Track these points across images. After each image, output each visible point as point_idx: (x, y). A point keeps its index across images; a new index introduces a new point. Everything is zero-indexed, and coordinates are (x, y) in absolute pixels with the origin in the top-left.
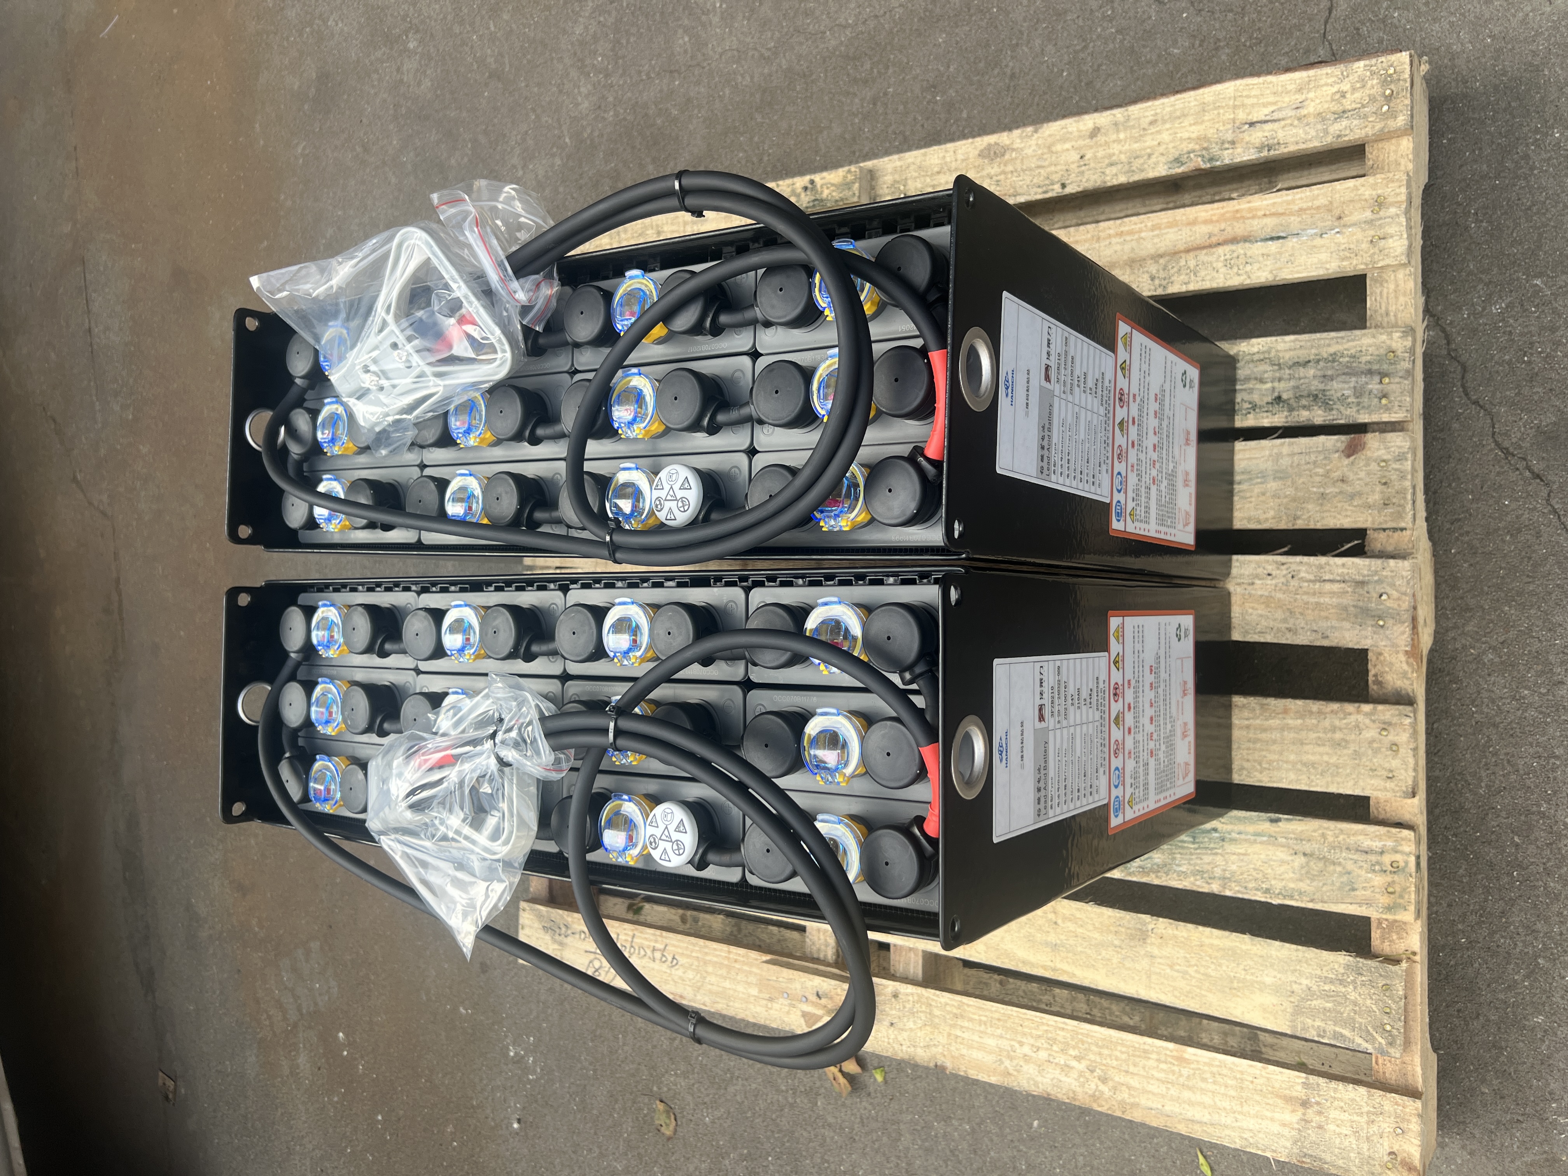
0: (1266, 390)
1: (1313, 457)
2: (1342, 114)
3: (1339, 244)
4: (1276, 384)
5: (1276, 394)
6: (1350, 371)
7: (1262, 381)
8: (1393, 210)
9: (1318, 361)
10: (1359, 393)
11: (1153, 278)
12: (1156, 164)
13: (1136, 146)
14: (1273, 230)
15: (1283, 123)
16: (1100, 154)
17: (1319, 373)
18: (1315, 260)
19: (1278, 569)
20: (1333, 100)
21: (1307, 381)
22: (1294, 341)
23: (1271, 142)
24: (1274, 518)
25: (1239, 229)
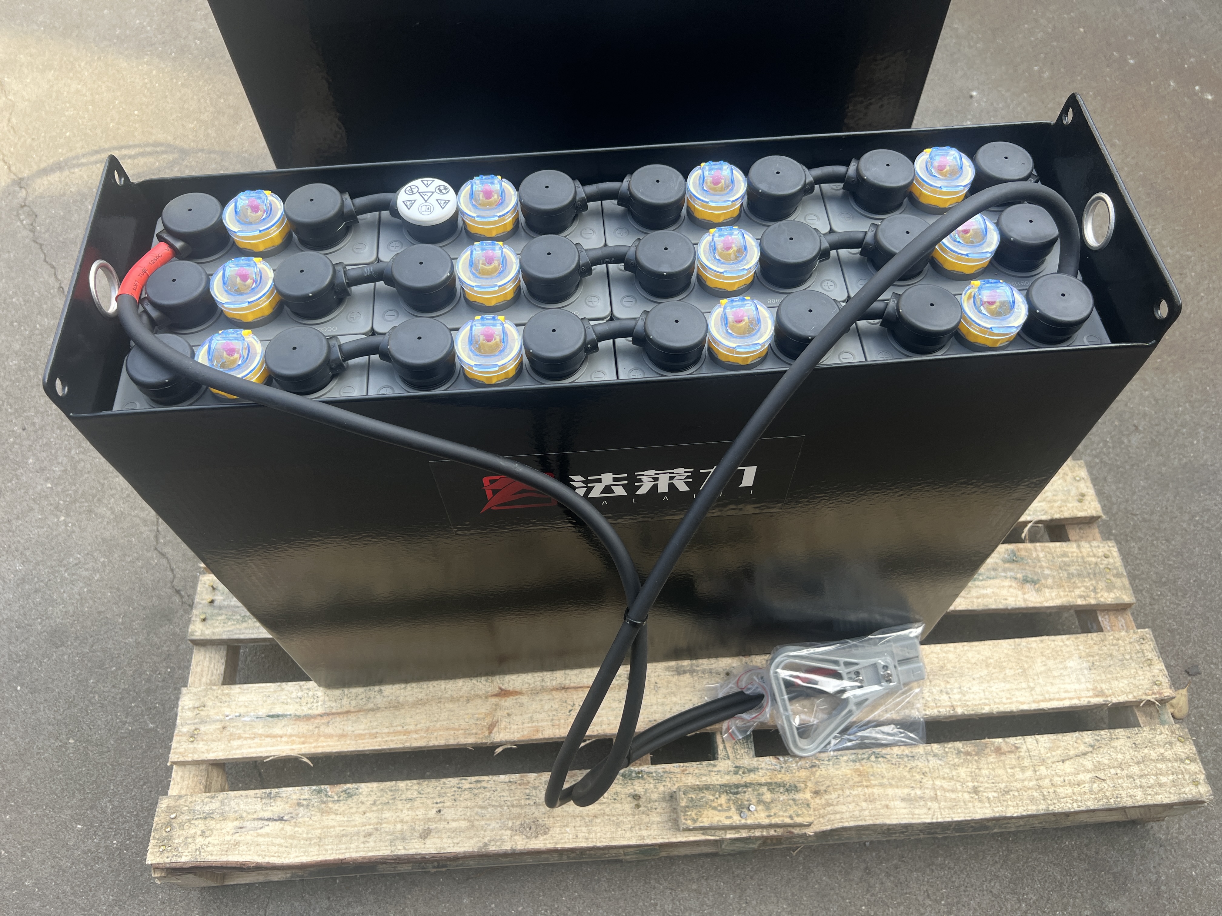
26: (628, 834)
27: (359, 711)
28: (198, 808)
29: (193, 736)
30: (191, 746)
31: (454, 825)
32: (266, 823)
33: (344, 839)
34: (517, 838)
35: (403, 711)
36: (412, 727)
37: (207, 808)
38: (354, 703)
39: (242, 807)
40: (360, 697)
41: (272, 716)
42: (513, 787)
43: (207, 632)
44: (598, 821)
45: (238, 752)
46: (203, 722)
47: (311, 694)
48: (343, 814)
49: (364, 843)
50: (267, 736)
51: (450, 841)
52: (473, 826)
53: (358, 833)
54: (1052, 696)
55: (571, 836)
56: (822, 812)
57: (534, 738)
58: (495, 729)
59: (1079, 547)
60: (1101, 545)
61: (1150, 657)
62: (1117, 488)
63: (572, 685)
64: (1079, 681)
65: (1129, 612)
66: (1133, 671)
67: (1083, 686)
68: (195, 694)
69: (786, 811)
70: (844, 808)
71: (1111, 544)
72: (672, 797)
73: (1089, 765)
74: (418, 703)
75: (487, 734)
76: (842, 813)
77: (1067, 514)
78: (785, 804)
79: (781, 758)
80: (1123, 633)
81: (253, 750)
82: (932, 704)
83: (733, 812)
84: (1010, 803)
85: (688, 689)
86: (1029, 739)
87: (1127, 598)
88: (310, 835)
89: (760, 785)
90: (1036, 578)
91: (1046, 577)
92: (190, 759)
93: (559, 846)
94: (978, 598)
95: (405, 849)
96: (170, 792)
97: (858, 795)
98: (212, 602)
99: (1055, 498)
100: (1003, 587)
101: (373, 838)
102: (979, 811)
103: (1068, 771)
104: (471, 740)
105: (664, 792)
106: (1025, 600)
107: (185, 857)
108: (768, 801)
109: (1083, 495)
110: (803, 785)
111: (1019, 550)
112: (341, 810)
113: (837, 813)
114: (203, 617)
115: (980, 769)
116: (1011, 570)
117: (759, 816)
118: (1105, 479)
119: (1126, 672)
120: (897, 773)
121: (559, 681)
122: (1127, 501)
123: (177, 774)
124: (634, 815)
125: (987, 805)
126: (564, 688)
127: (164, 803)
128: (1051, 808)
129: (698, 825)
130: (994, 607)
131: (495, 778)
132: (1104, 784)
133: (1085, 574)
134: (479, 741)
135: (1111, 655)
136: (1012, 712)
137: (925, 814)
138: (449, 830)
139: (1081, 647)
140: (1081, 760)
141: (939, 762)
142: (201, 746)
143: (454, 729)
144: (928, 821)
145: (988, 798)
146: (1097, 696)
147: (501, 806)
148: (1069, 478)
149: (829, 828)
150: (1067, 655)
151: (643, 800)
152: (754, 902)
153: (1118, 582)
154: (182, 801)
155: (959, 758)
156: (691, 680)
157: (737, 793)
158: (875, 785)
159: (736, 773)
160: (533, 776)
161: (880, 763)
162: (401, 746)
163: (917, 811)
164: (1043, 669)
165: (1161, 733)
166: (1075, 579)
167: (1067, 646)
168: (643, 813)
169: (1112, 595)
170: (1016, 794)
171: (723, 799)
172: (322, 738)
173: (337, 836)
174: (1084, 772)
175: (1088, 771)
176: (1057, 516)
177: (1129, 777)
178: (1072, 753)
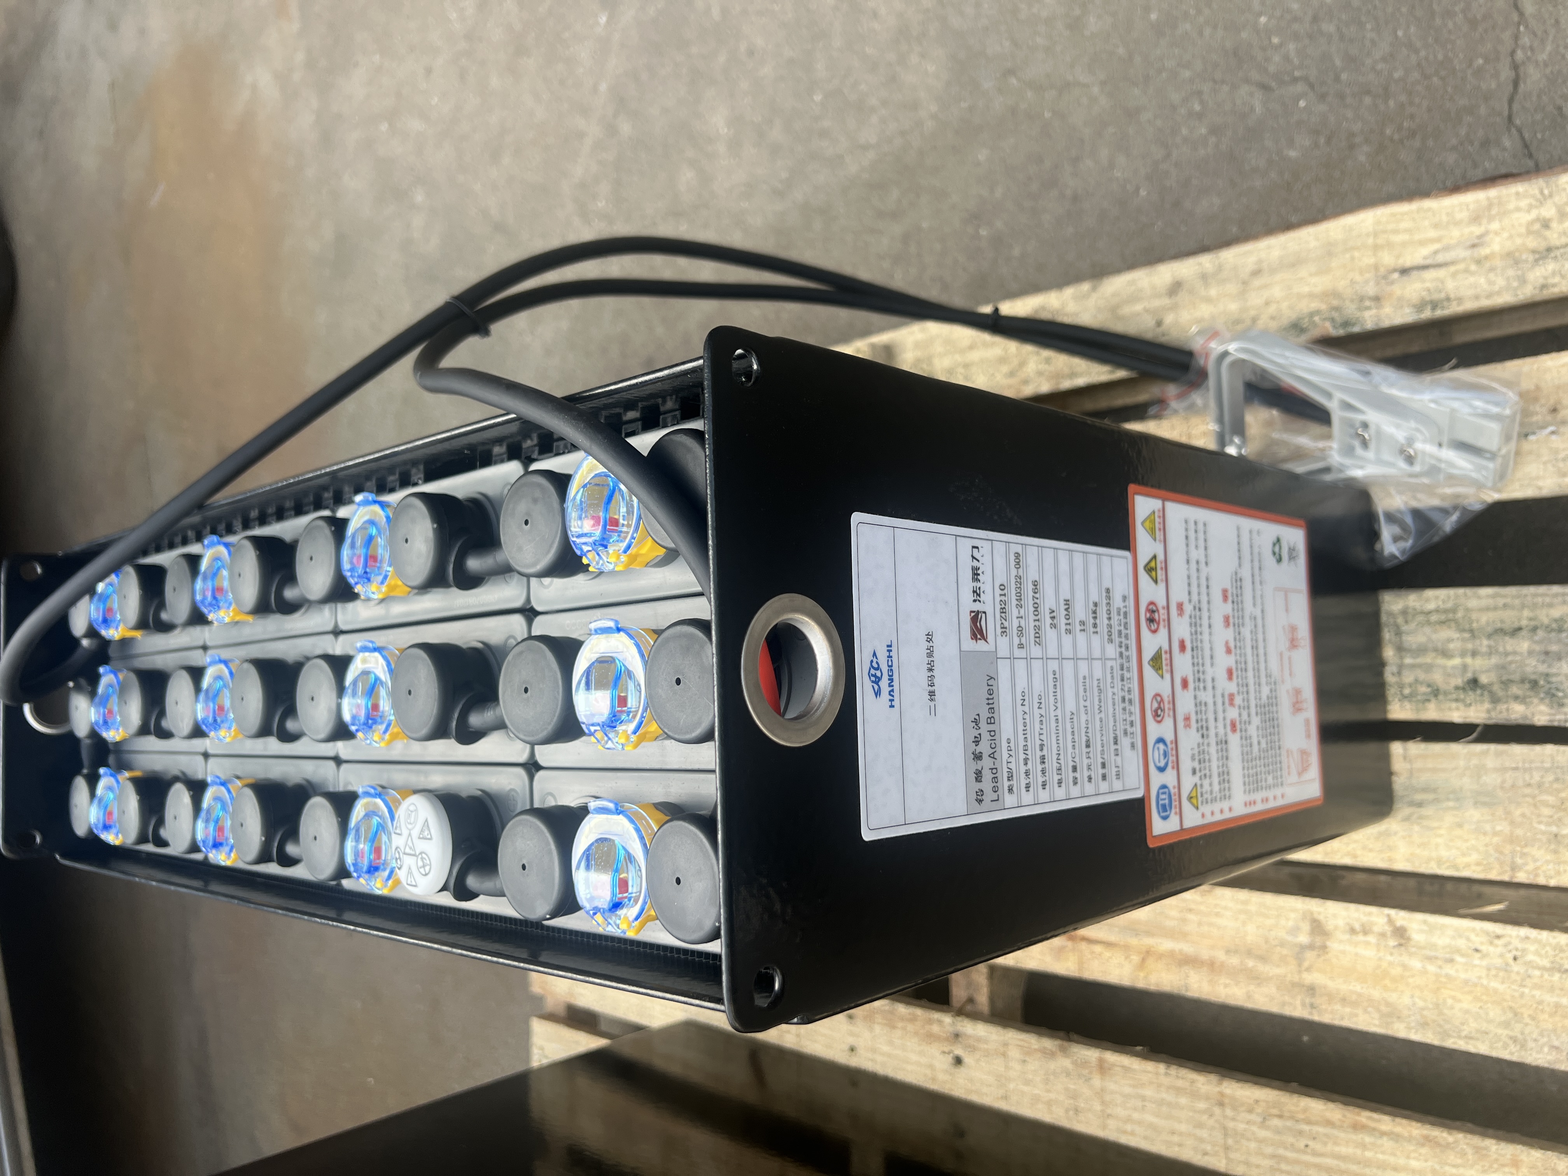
0: (1454, 667)
1: (1537, 777)
2: (1546, 253)
3: (1556, 451)
4: (1469, 660)
5: (1469, 675)
7: (1446, 654)
9: (1534, 629)
15: (1452, 269)
17: (1537, 648)
18: (1519, 474)
19: (1491, 943)
20: (1529, 232)
21: (1518, 658)
22: (1494, 596)
23: (1436, 296)
24: (1478, 864)
32: (1429, 262)
33: (1292, 260)
37: (1551, 266)
39: (1482, 280)
48: (1301, 297)
49: (1261, 260)
88: (1348, 256)
95: (1201, 263)
101: (1249, 270)
112: (1305, 302)
173: (1303, 262)
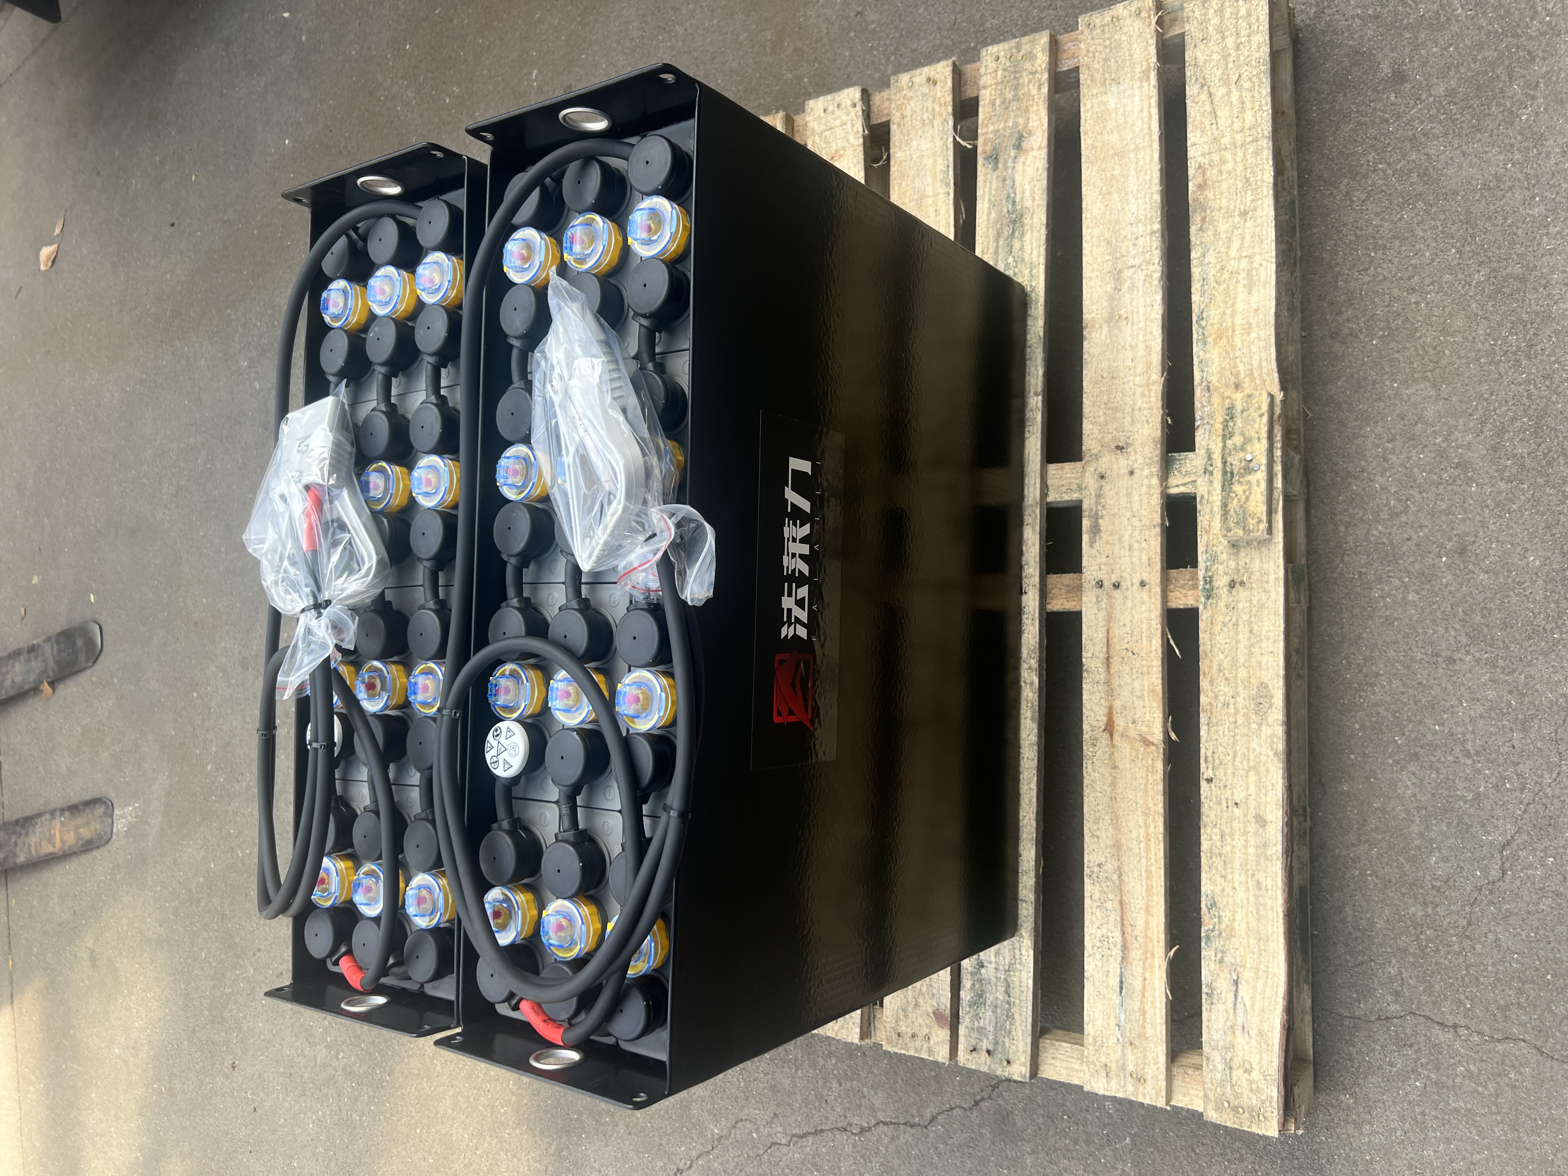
2: (1229, 1067)
3: (1108, 1038)
4: (993, 965)
6: (999, 1027)
8: (1131, 1088)
9: (1008, 1003)
10: (981, 1031)
11: (1099, 865)
12: (1214, 883)
13: (1237, 864)
14: (1129, 984)
15: (1231, 1012)
16: (1236, 825)
17: (999, 1002)
18: (1097, 1016)
20: (1244, 1061)
22: (1027, 987)
23: (1216, 997)
25: (1135, 954)
26: (1273, 594)
27: (1121, 890)
28: (1219, 1076)
29: (1140, 1080)
30: (1149, 1082)
31: (1252, 789)
32: (1239, 999)
33: (1262, 913)
34: (1270, 719)
35: (1123, 841)
36: (1142, 831)
37: (1220, 1067)
38: (1111, 896)
39: (1220, 1026)
40: (1105, 889)
41: (1121, 988)
42: (1214, 720)
43: (1023, 1060)
44: (1256, 628)
45: (1158, 1028)
46: (1123, 1068)
47: (1098, 944)
48: (1234, 912)
49: (1267, 890)
50: (1143, 995)
51: (1270, 794)
52: (1255, 768)
53: (1257, 897)
54: (1146, 126)
55: (1271, 659)
56: (1258, 382)
57: (1161, 695)
58: (1149, 738)
59: (985, 87)
60: (984, 63)
61: (1109, 19)
62: (925, 38)
63: (1104, 650)
64: (1132, 96)
65: (1060, 37)
66: (1124, 38)
67: (1137, 92)
68: (1092, 1075)
69: (1254, 421)
70: (1256, 357)
71: (984, 52)
72: (1234, 545)
73: (1223, 90)
74: (1116, 823)
75: (1153, 748)
76: (1261, 360)
77: (949, 98)
78: (1246, 421)
79: (1197, 423)
80: (1082, 46)
81: (1158, 1012)
82: (1148, 256)
83: (1252, 478)
84: (1259, 178)
85: (1116, 522)
86: (1191, 153)
87: (1043, 39)
88: (1256, 950)
89: (1224, 447)
90: (1016, 136)
91: (1016, 124)
92: (1164, 1084)
93: (1282, 672)
94: (1034, 200)
95: (1276, 845)
96: (1201, 1110)
97: (1243, 341)
98: (989, 1052)
99: (930, 109)
100: (1024, 171)
101: (1262, 880)
102: (1265, 212)
103: (1227, 113)
104: (1160, 766)
105: (1228, 553)
106: (1040, 148)
107: (1273, 1092)
108: (1242, 439)
109: (929, 80)
110: (1227, 401)
111: (984, 152)
112: (1229, 914)
113: (1260, 367)
114: (1005, 1063)
115: (1221, 208)
116: (1006, 162)
117: (1259, 450)
118: (914, 51)
119: (1125, 46)
120: (1219, 298)
121: (1100, 665)
122: (939, 28)
123: (1181, 1101)
124: (1252, 588)
125: (1260, 202)
126: (1108, 659)
127: (1212, 1116)
128: (1266, 134)
129: (1264, 518)
130: (1045, 182)
131: (1203, 740)
132: (1244, 76)
133: (1015, 82)
134: (1161, 756)
135: (1105, 60)
136: (1161, 170)
137: (1266, 269)
138: (1258, 794)
139: (1095, 91)
140: (1217, 98)
141: (1211, 251)
142: (1150, 1072)
143: (1146, 785)
144: (1274, 267)
145: (1253, 200)
146: (1148, 78)
147: (1234, 736)
148: (909, 94)
149: (1276, 375)
150: (1102, 107)
151: (1236, 577)
152: (1363, 463)
153: (1026, 48)
154: (1211, 1095)
155: (1208, 229)
156: (1106, 518)
157: (1232, 473)
158: (1233, 322)
159: (1211, 473)
160: (1203, 699)
161: (1208, 316)
162: (1162, 844)
163: (1263, 279)
164: (1116, 135)
165: (1193, 11)
166: (1020, 93)
167: (1092, 107)
168: (1250, 578)
169: (1040, 55)
170: (1249, 171)
171: (1238, 488)
172: (1149, 933)
173: (1258, 919)
174: (1229, 97)
175: (1229, 92)
176: (950, 109)
177: (1238, 48)
178: (1208, 108)
